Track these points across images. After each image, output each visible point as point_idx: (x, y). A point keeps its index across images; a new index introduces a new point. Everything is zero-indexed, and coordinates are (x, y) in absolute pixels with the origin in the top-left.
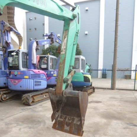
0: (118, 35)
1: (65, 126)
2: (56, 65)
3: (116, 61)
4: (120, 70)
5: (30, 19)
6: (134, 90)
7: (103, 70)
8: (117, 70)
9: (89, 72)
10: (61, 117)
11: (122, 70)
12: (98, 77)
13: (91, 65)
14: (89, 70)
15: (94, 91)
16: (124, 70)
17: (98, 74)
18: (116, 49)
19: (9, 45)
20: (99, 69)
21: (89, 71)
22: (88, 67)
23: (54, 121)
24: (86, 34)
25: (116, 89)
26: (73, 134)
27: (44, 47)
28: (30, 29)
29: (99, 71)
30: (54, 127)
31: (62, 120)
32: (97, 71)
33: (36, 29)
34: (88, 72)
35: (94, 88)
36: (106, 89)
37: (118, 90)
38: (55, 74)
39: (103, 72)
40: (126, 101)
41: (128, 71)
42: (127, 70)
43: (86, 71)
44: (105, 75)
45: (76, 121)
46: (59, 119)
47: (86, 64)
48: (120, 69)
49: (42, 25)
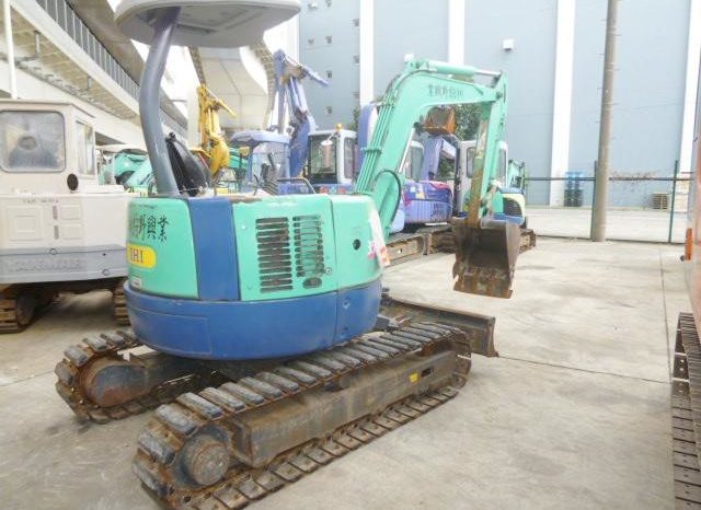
0: (615, 68)
1: (479, 284)
2: (421, 167)
3: (606, 150)
4: (620, 179)
5: (309, 6)
6: (670, 243)
7: (570, 179)
8: (610, 179)
9: (518, 186)
10: (469, 271)
11: (627, 179)
12: (548, 203)
13: (523, 164)
14: (518, 179)
15: (533, 244)
16: (636, 176)
17: (549, 190)
18: (608, 112)
19: (306, 118)
20: (553, 176)
21: (519, 182)
22: (514, 172)
23: (457, 277)
24: (508, 50)
25: (607, 240)
26: (494, 296)
27: (359, 102)
28: (311, 42)
29: (553, 182)
30: (457, 287)
31: (471, 274)
32: (544, 183)
33: (329, 40)
34: (514, 186)
35: (532, 235)
36: (573, 238)
37: (611, 243)
38: (418, 192)
39: (569, 185)
40: (627, 268)
41: (647, 182)
42: (645, 179)
43: (508, 182)
44: (578, 193)
45: (499, 275)
46: (466, 273)
47: (510, 162)
48: (621, 176)
49: (352, 24)
